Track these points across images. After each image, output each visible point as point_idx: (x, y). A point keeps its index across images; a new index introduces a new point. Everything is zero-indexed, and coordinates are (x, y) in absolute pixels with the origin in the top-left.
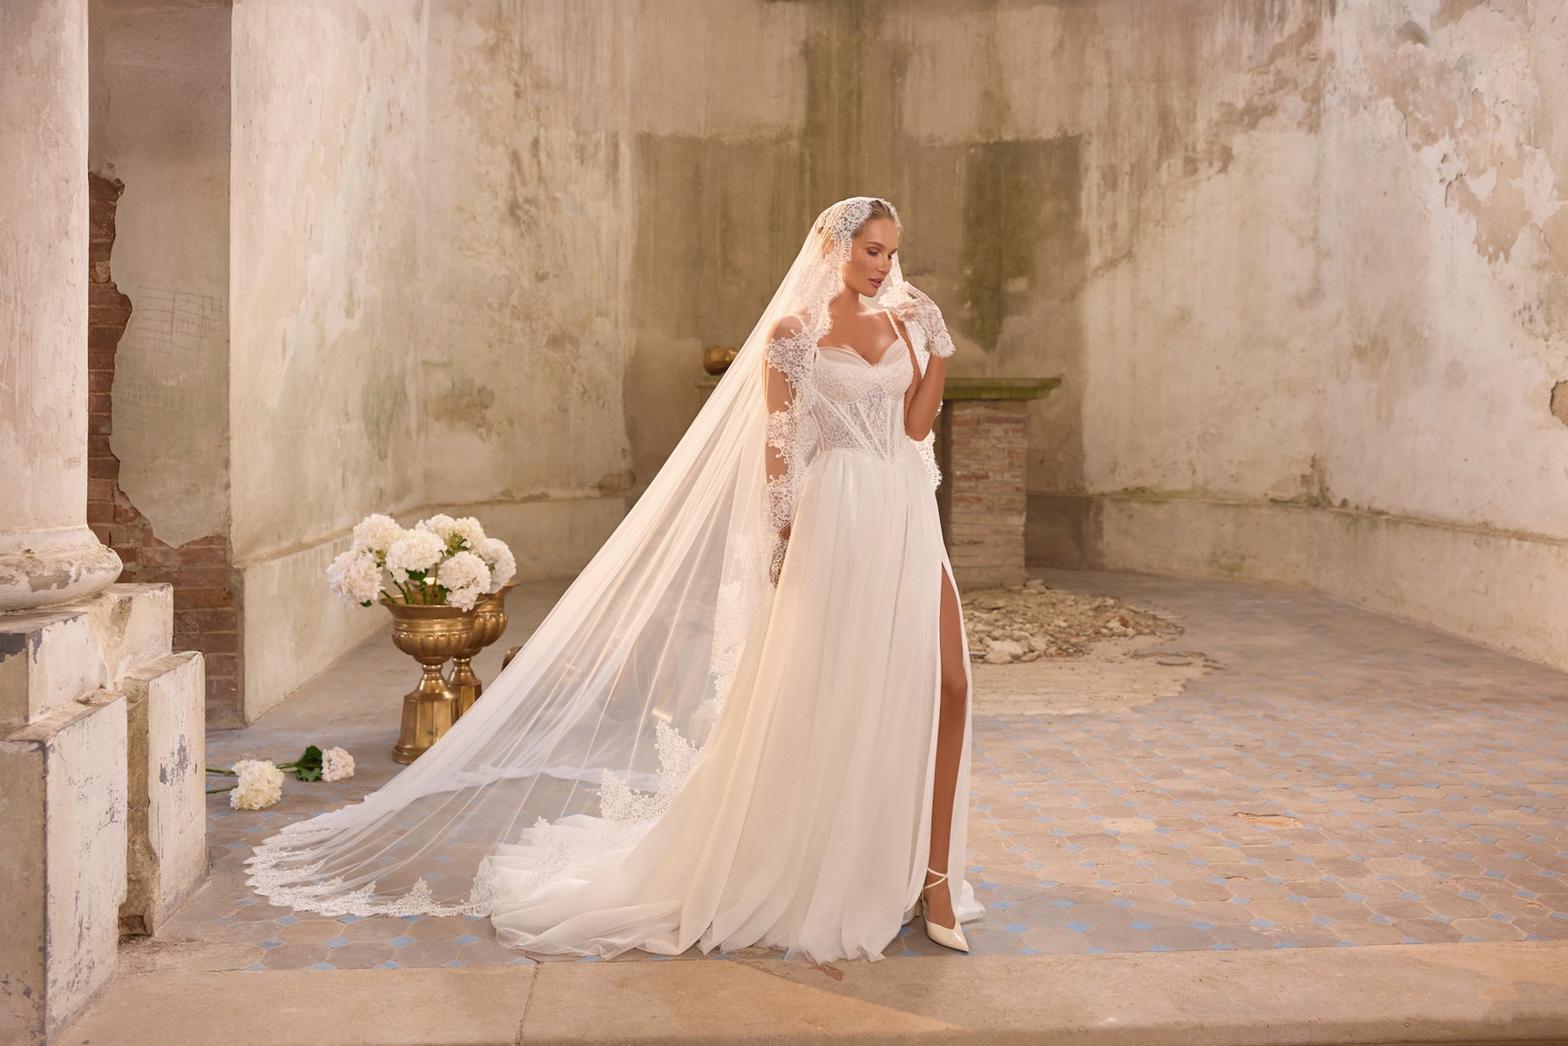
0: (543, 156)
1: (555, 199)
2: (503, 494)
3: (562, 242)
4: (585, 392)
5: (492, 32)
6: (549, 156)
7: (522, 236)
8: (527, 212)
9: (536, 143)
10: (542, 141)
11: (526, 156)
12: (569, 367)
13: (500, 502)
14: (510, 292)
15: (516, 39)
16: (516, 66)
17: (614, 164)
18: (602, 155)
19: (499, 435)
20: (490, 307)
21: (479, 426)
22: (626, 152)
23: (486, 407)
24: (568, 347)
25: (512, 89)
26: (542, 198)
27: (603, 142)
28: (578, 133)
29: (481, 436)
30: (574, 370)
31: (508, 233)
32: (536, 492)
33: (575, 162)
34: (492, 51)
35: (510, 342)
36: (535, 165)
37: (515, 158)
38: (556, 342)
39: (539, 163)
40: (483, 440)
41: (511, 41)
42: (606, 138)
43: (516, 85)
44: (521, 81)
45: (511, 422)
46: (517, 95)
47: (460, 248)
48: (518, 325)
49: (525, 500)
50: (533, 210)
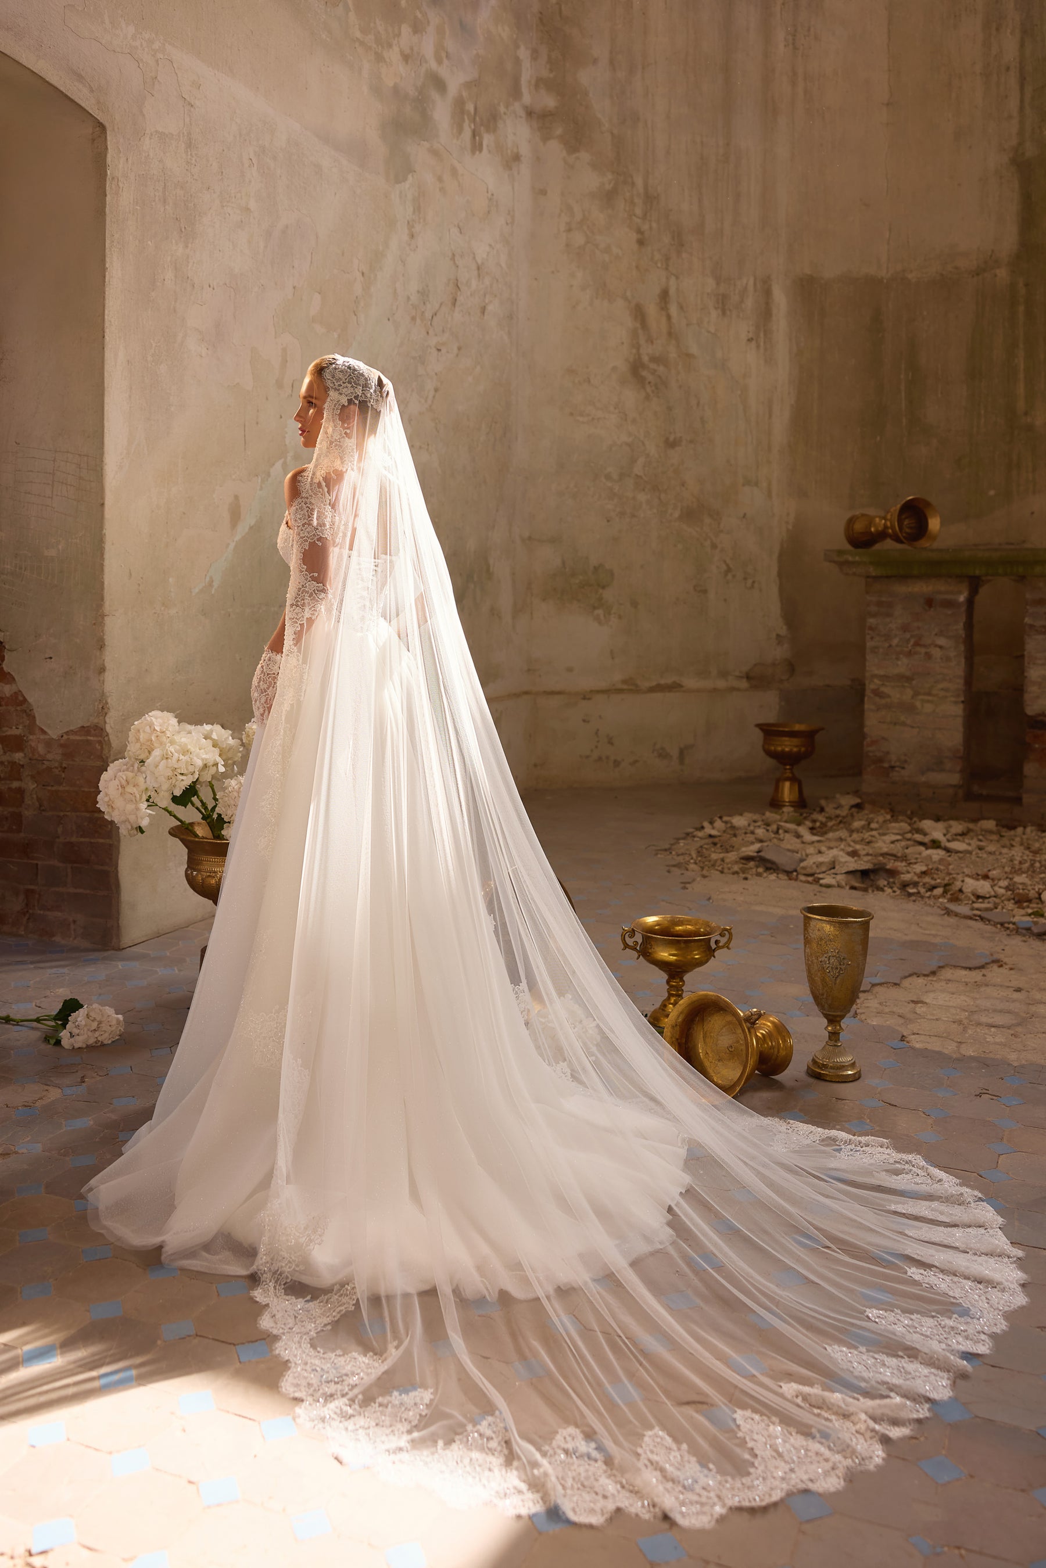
0: (673, 310)
1: (689, 356)
2: (624, 682)
3: (698, 404)
4: (729, 570)
5: (610, 176)
6: (681, 307)
7: (647, 398)
8: (654, 372)
9: (664, 295)
10: (672, 291)
11: (652, 310)
12: (708, 543)
13: (620, 691)
14: (633, 461)
15: (639, 182)
16: (638, 211)
17: (766, 313)
18: (749, 303)
19: (620, 617)
20: (608, 477)
21: (595, 608)
22: (781, 298)
23: (603, 587)
24: (707, 520)
25: (635, 236)
26: (673, 355)
27: (751, 288)
28: (718, 280)
29: (597, 619)
30: (714, 546)
31: (630, 396)
32: (668, 680)
33: (714, 314)
34: (608, 197)
35: (633, 516)
36: (664, 320)
37: (639, 313)
38: (690, 515)
39: (669, 317)
40: (600, 623)
41: (633, 184)
42: (755, 284)
43: (639, 231)
44: (645, 227)
45: (634, 604)
46: (641, 242)
47: (571, 414)
48: (642, 497)
49: (652, 690)
50: (661, 369)
